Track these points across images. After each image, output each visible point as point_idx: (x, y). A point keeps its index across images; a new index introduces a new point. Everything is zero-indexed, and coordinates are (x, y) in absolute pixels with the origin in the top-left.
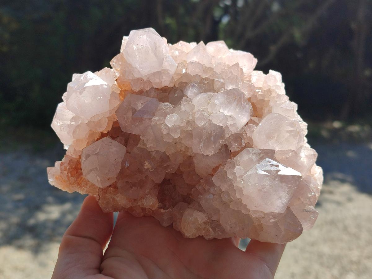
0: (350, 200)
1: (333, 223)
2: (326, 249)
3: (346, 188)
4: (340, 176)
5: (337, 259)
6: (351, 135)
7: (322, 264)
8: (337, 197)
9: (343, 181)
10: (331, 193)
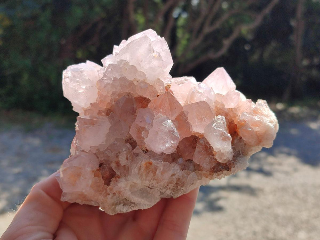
0: (296, 170)
1: (284, 189)
2: (280, 211)
3: (292, 160)
4: (286, 149)
5: (290, 219)
6: (292, 116)
7: (278, 223)
8: (285, 168)
9: (289, 154)
10: (280, 164)
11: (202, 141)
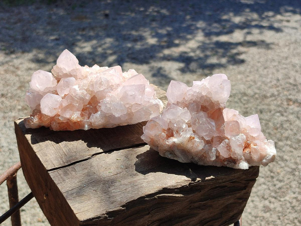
8: (292, 24)
10: (289, 21)
11: (227, 140)
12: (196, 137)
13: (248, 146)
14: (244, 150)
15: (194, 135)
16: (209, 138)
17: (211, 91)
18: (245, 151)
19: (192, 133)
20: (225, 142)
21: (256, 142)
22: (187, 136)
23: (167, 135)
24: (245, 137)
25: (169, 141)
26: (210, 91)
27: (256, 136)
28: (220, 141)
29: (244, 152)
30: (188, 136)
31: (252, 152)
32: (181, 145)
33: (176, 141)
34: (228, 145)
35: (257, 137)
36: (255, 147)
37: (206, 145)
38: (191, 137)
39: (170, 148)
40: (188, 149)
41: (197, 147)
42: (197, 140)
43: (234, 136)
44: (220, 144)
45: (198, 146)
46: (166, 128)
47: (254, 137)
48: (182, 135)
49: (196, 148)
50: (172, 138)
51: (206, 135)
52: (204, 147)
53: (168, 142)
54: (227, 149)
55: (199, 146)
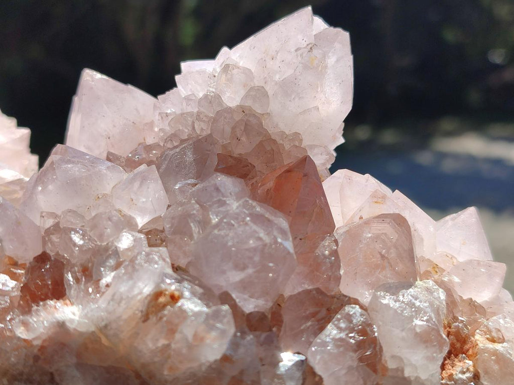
11: (354, 310)
12: (187, 294)
13: (462, 348)
14: (443, 367)
15: (180, 281)
16: (261, 302)
17: (262, 84)
18: (449, 370)
19: (169, 271)
20: (349, 318)
21: (498, 322)
22: (136, 291)
23: (25, 289)
24: (442, 295)
25: (33, 320)
26: (257, 83)
27: (486, 302)
28: (320, 316)
29: (445, 374)
30: (146, 288)
31: (486, 373)
32: (104, 340)
33: (72, 321)
34: (363, 332)
35: (491, 303)
36: (498, 347)
37: (243, 333)
38: (158, 294)
39: (36, 358)
40: (144, 366)
41: (190, 347)
42: (191, 305)
43: (394, 289)
44: (322, 329)
45: (199, 339)
46: (28, 255)
47: (480, 307)
48: (107, 286)
49: (184, 351)
50: (51, 302)
51: (244, 286)
52: (235, 344)
53: (25, 324)
54: (361, 360)
55: (202, 339)
